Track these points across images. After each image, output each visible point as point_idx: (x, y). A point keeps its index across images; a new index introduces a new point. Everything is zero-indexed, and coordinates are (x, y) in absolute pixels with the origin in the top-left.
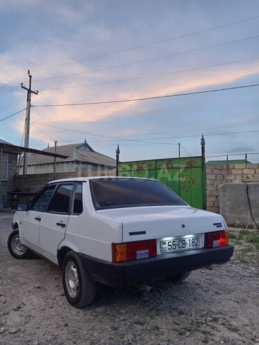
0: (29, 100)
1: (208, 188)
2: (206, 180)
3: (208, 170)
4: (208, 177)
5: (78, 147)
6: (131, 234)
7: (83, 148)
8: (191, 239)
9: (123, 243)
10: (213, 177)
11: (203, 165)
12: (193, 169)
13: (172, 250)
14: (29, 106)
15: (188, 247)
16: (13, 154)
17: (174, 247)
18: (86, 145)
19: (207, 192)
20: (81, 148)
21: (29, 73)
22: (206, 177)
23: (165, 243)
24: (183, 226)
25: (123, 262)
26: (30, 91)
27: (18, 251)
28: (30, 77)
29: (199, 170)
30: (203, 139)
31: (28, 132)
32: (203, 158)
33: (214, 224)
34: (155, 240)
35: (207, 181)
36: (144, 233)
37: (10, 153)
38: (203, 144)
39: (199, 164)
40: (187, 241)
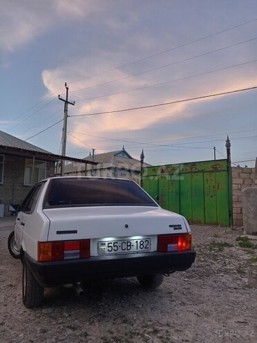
0: (66, 110)
1: (234, 193)
2: (231, 184)
3: (234, 174)
4: (234, 181)
5: (116, 154)
6: (59, 233)
7: (121, 155)
8: (139, 241)
9: (48, 242)
10: (241, 181)
11: (229, 169)
12: (217, 173)
13: (113, 252)
14: (67, 116)
15: (134, 249)
16: (50, 161)
17: (116, 248)
18: (124, 152)
19: (233, 197)
20: (119, 155)
21: (66, 85)
22: (232, 181)
23: (105, 244)
24: (127, 226)
25: (48, 261)
26: (67, 102)
27: (15, 250)
28: (67, 89)
29: (225, 174)
30: (228, 141)
31: (65, 141)
32: (228, 160)
33: (170, 226)
34: (89, 240)
35: (234, 186)
36: (75, 232)
37: (47, 161)
38: (228, 146)
39: (225, 167)
40: (134, 243)
